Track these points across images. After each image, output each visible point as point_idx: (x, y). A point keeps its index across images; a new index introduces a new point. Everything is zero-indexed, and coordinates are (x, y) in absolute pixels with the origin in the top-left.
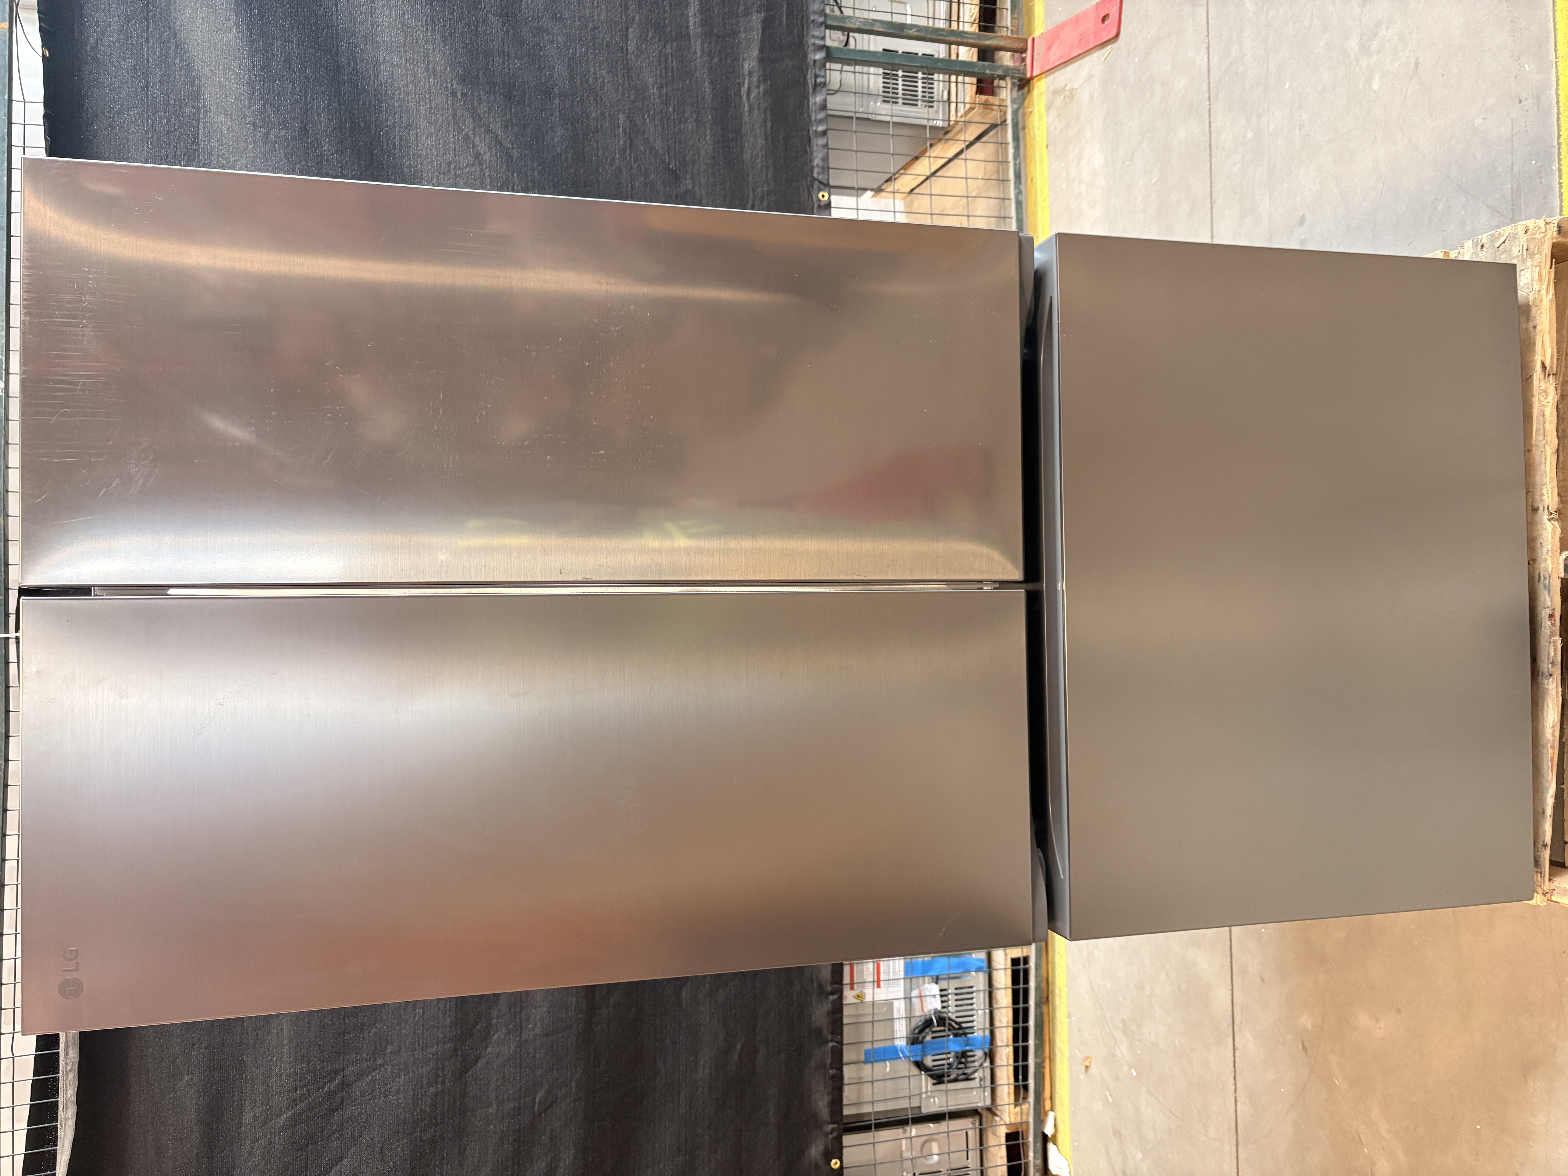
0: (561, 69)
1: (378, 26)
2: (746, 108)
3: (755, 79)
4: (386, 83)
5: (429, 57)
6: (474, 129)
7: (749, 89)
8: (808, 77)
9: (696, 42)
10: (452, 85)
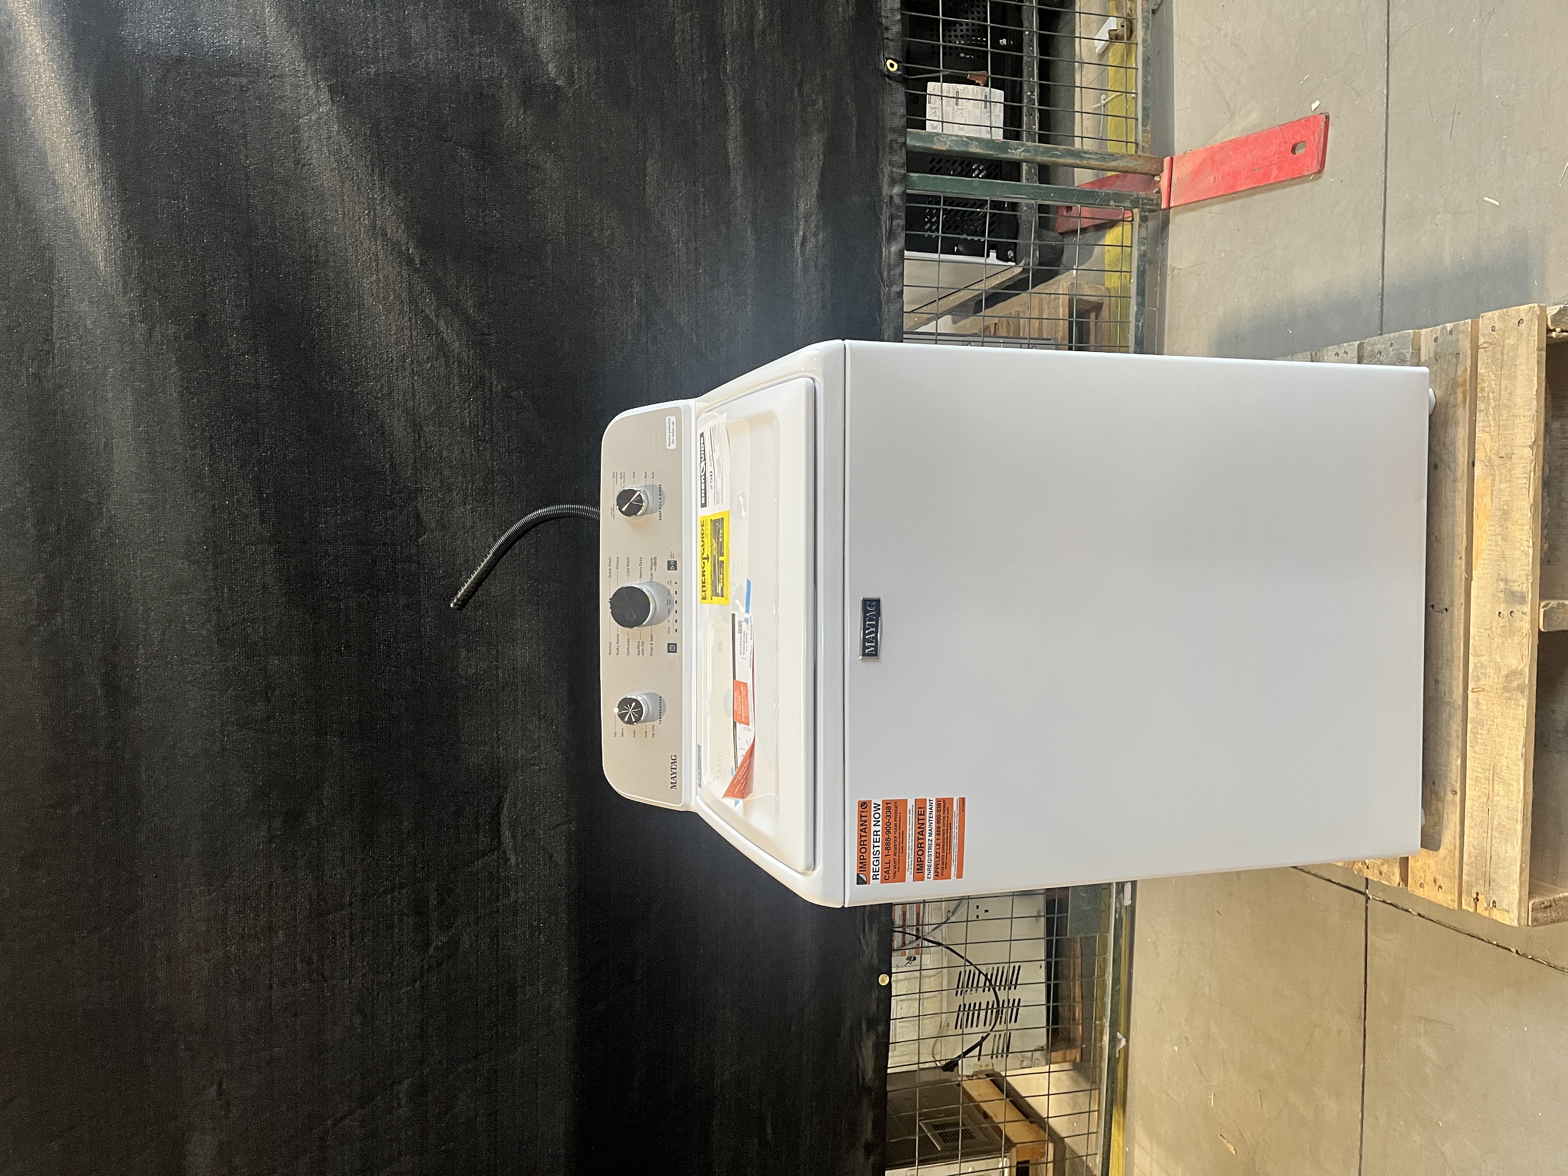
0: (555, 218)
1: (304, 165)
2: (800, 265)
3: (813, 225)
4: (317, 246)
5: (375, 209)
6: (437, 309)
7: (804, 238)
8: (883, 218)
9: (736, 176)
10: (408, 249)
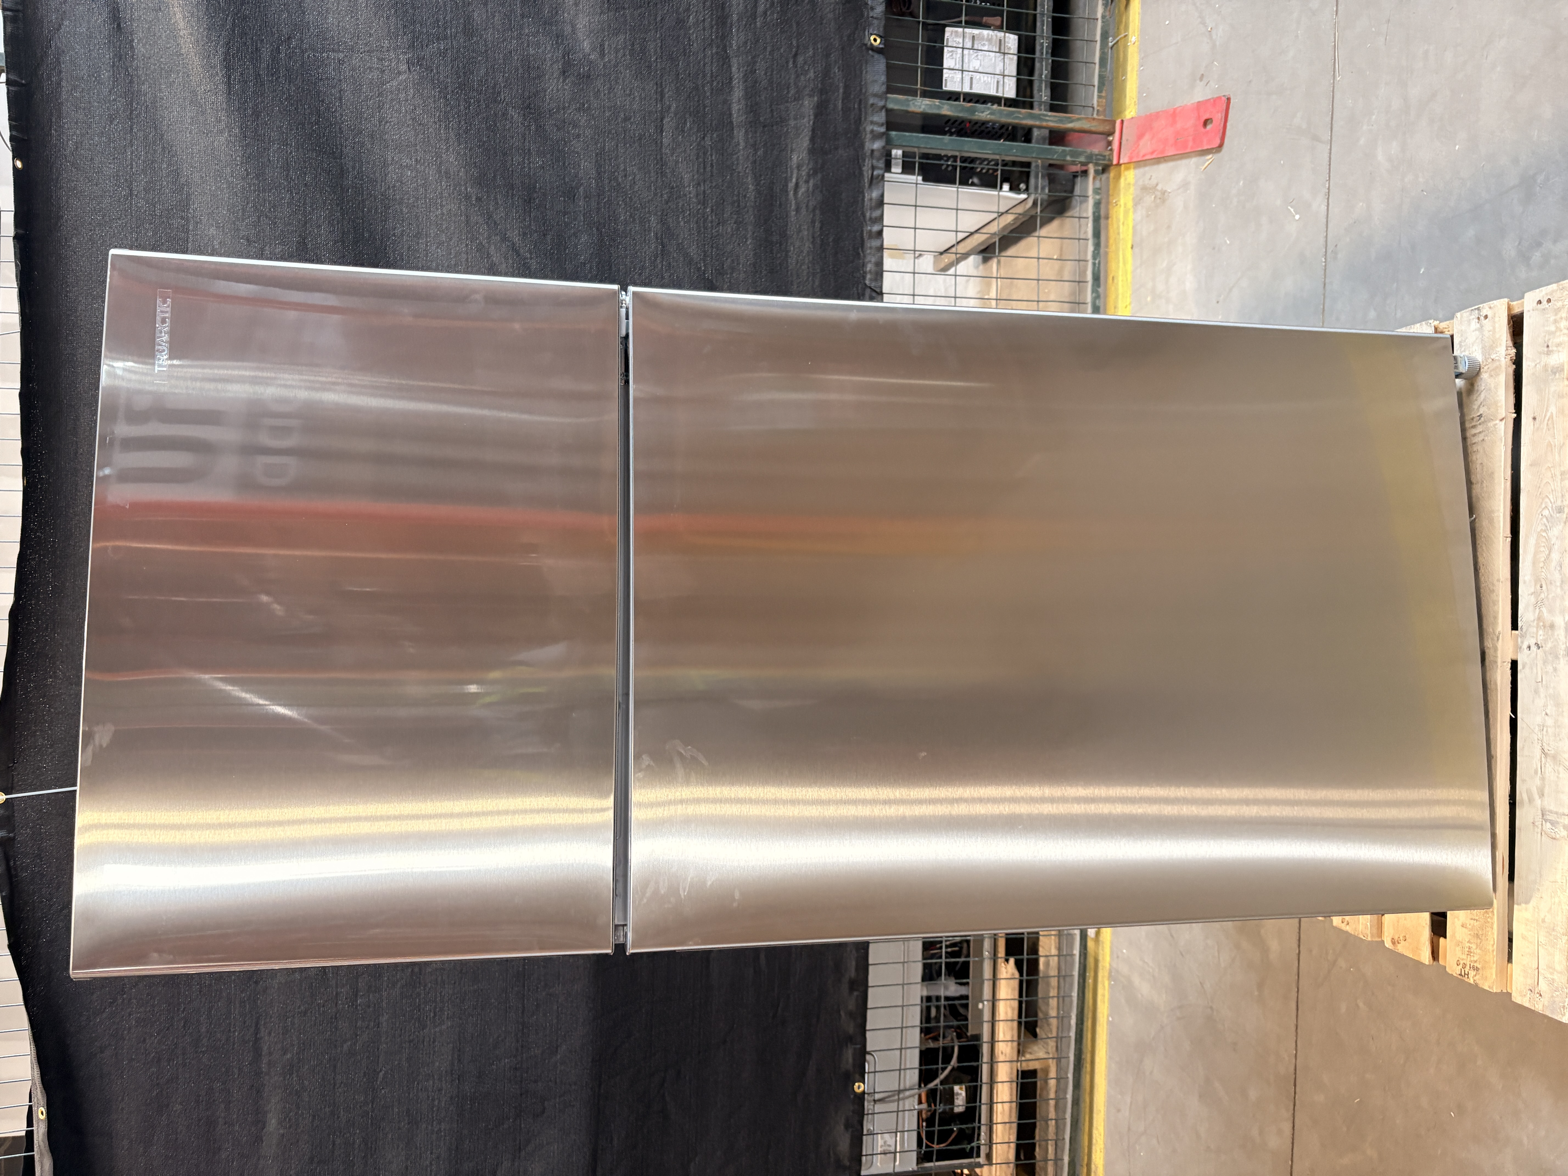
0: (586, 166)
2: (793, 207)
3: (804, 173)
4: (394, 186)
5: (441, 157)
6: (489, 237)
7: (797, 185)
8: (865, 168)
9: (739, 132)
10: (466, 189)
